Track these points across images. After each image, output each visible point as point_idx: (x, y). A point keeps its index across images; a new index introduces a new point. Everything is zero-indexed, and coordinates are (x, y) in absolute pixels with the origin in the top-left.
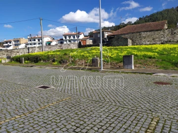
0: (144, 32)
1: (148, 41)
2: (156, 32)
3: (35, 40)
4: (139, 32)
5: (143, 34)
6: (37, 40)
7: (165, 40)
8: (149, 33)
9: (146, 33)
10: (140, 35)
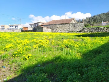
0: (58, 24)
1: (61, 30)
2: (65, 25)
3: (13, 27)
4: (56, 25)
5: (58, 26)
6: (14, 27)
7: (71, 30)
8: (61, 25)
9: (59, 25)
10: (56, 26)
